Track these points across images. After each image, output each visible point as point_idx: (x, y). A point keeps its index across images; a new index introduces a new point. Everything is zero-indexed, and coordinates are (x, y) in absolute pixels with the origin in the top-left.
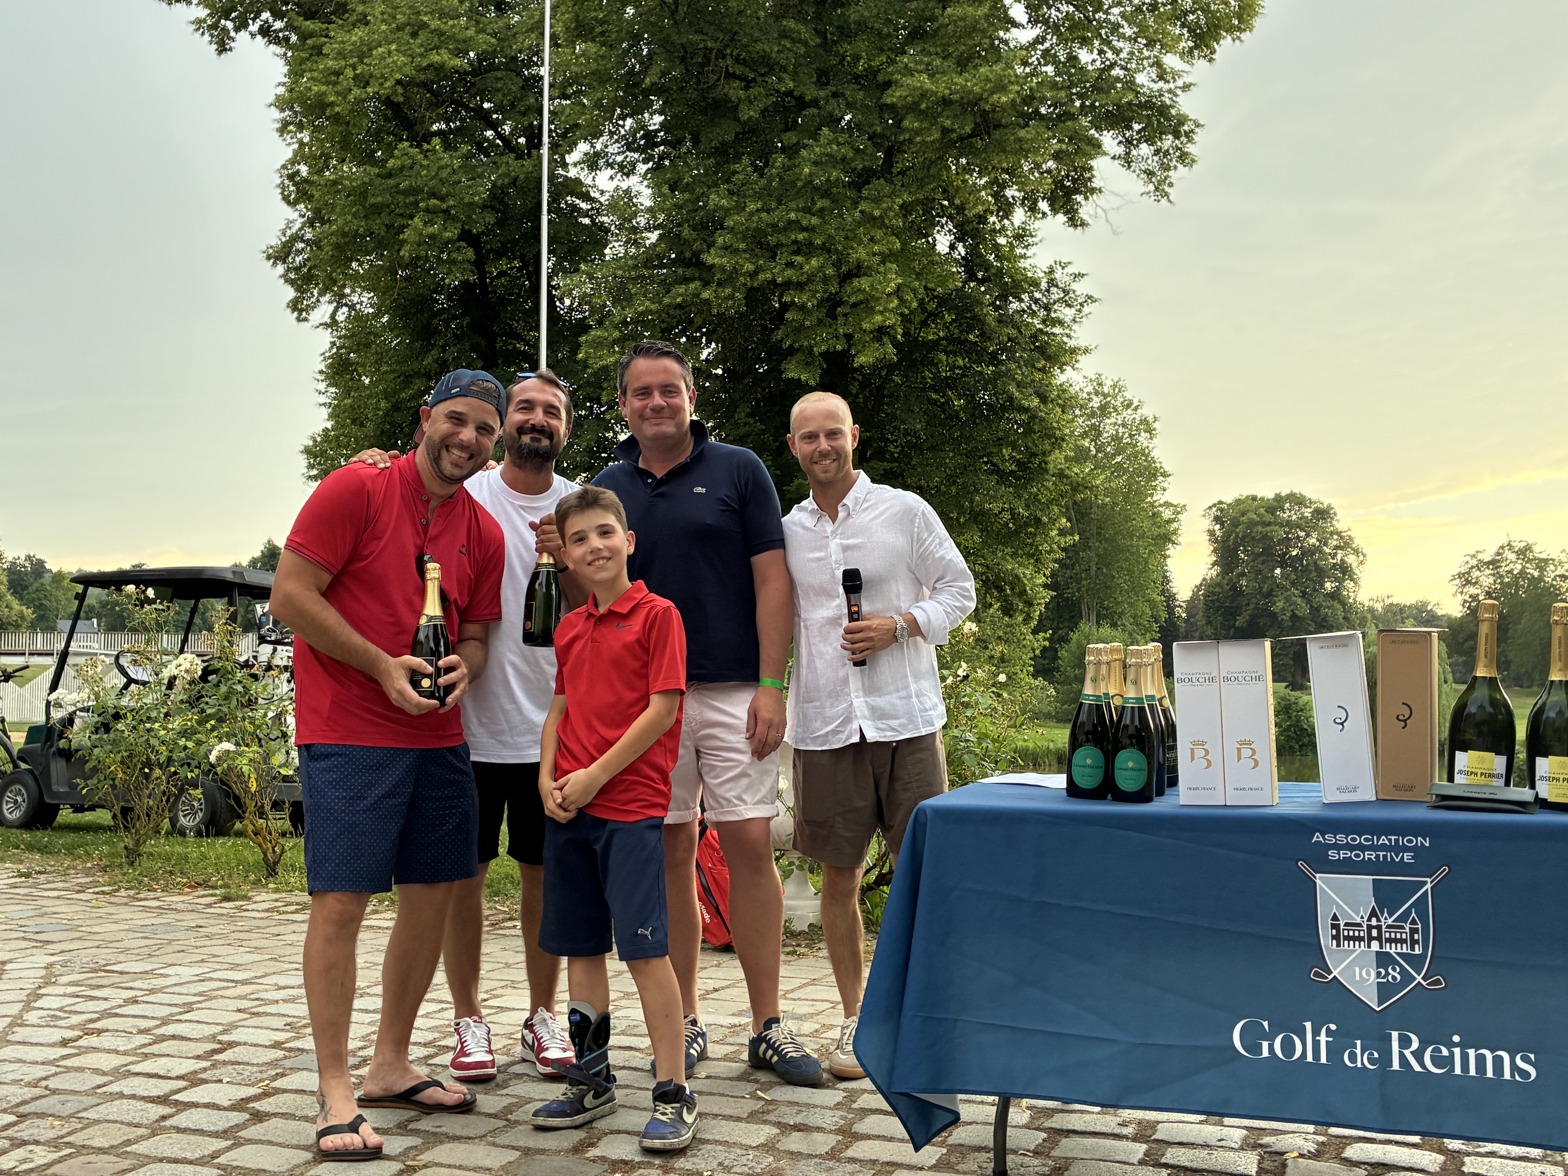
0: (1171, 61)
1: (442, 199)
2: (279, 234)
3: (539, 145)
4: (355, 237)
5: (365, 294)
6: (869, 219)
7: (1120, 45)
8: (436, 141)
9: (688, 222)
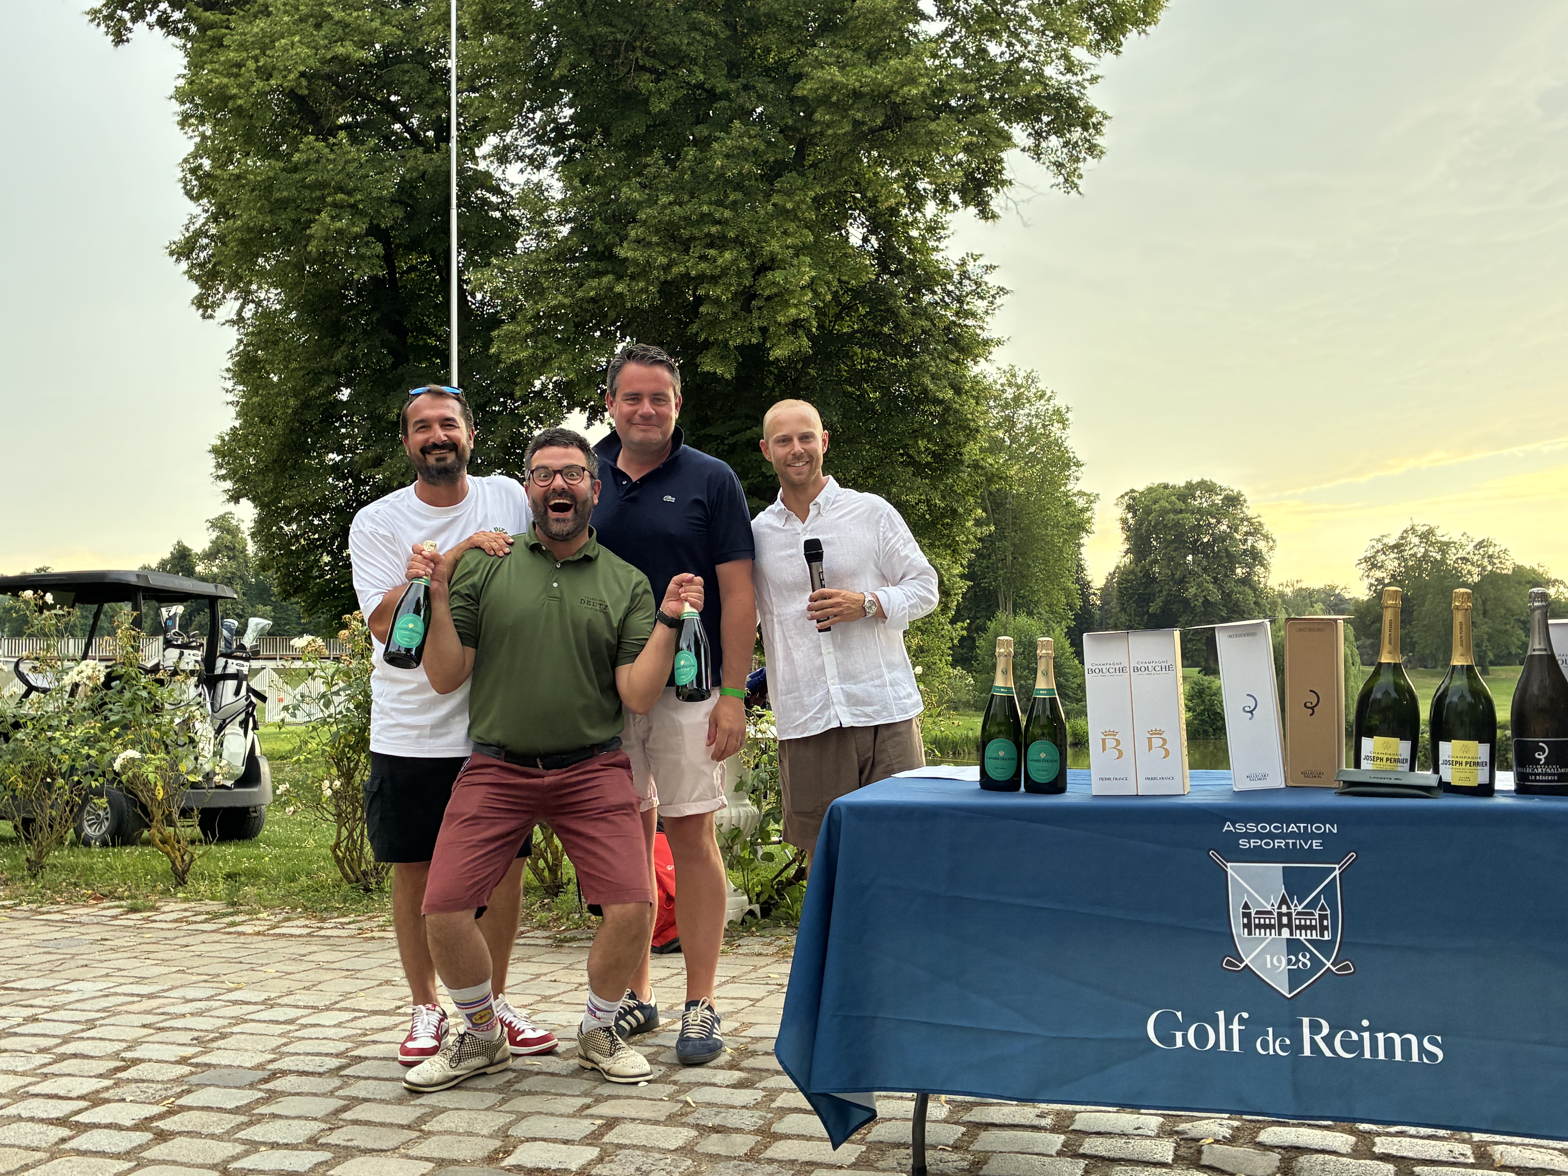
0: (1078, 53)
1: (349, 193)
2: (183, 229)
3: (447, 140)
4: (261, 232)
5: (272, 290)
6: (781, 212)
7: (1028, 37)
8: (342, 134)
9: (600, 215)
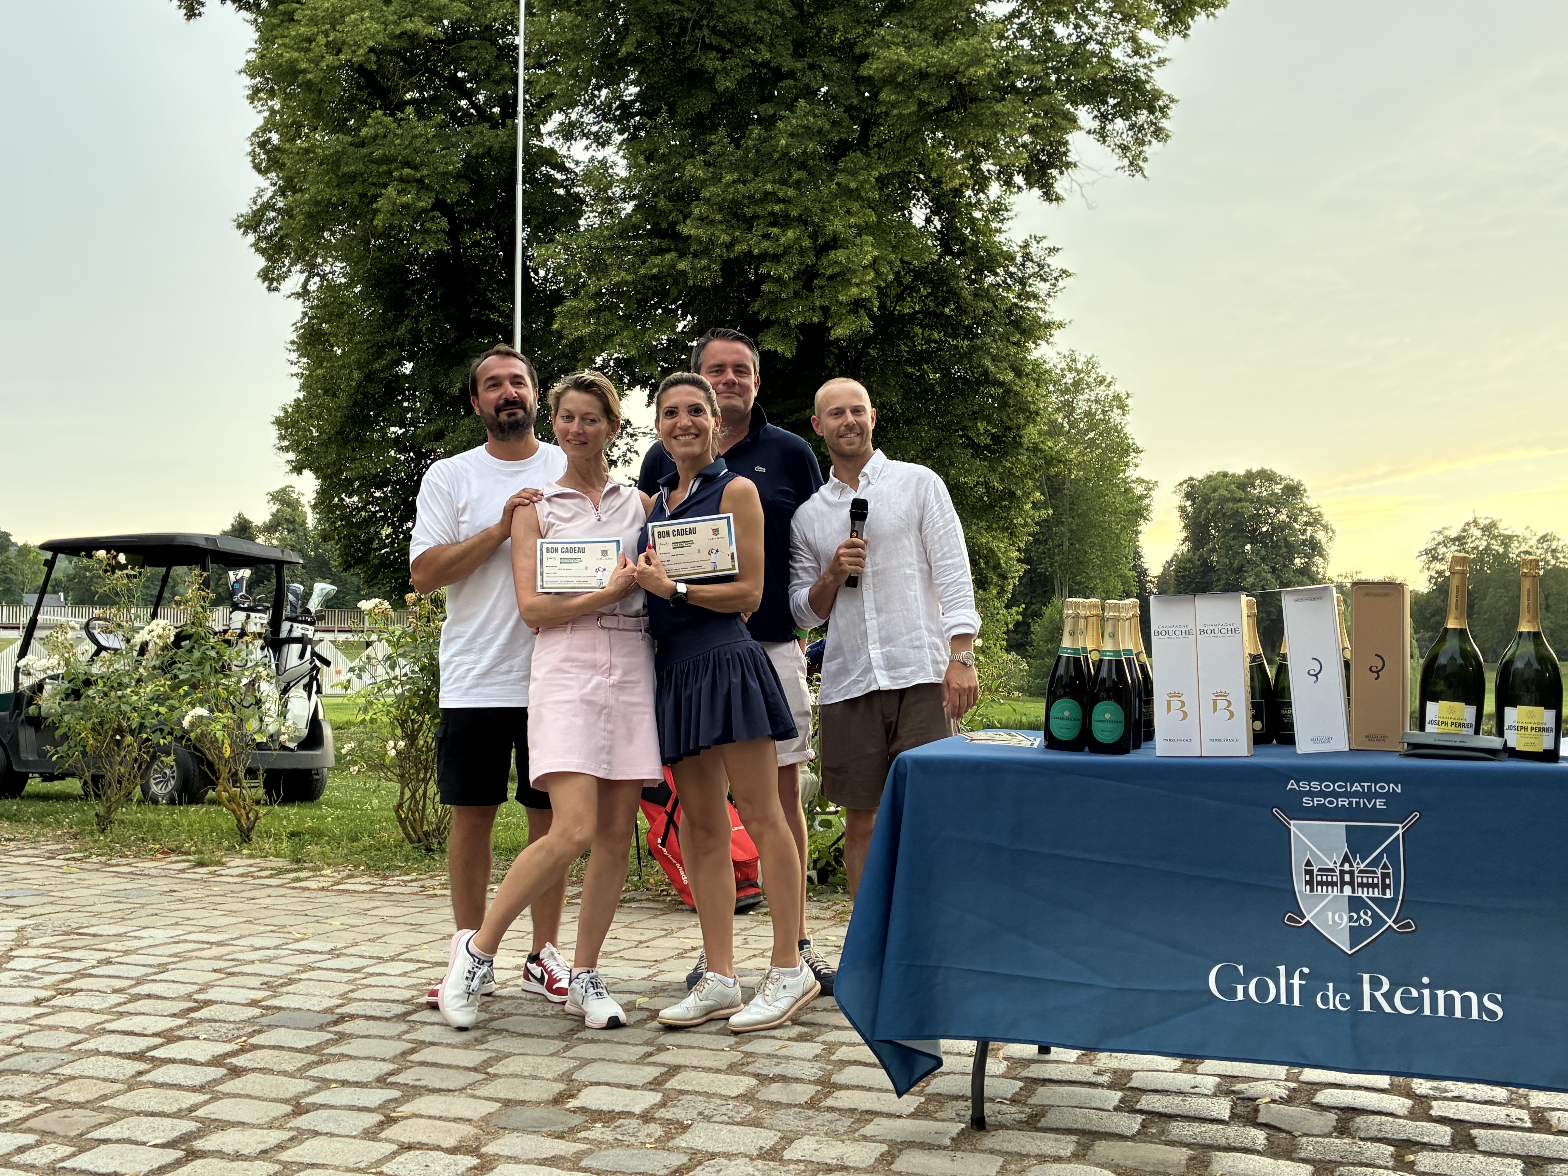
0: (1146, 36)
1: (416, 168)
2: (250, 202)
3: (514, 115)
4: (327, 206)
5: (338, 264)
6: (845, 192)
7: (1095, 19)
8: (410, 109)
9: (664, 192)
